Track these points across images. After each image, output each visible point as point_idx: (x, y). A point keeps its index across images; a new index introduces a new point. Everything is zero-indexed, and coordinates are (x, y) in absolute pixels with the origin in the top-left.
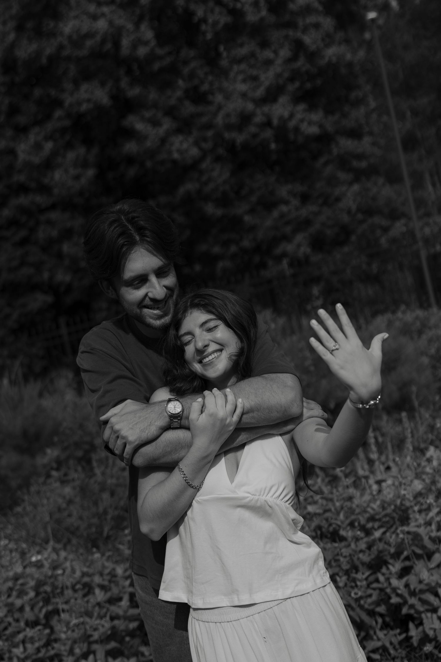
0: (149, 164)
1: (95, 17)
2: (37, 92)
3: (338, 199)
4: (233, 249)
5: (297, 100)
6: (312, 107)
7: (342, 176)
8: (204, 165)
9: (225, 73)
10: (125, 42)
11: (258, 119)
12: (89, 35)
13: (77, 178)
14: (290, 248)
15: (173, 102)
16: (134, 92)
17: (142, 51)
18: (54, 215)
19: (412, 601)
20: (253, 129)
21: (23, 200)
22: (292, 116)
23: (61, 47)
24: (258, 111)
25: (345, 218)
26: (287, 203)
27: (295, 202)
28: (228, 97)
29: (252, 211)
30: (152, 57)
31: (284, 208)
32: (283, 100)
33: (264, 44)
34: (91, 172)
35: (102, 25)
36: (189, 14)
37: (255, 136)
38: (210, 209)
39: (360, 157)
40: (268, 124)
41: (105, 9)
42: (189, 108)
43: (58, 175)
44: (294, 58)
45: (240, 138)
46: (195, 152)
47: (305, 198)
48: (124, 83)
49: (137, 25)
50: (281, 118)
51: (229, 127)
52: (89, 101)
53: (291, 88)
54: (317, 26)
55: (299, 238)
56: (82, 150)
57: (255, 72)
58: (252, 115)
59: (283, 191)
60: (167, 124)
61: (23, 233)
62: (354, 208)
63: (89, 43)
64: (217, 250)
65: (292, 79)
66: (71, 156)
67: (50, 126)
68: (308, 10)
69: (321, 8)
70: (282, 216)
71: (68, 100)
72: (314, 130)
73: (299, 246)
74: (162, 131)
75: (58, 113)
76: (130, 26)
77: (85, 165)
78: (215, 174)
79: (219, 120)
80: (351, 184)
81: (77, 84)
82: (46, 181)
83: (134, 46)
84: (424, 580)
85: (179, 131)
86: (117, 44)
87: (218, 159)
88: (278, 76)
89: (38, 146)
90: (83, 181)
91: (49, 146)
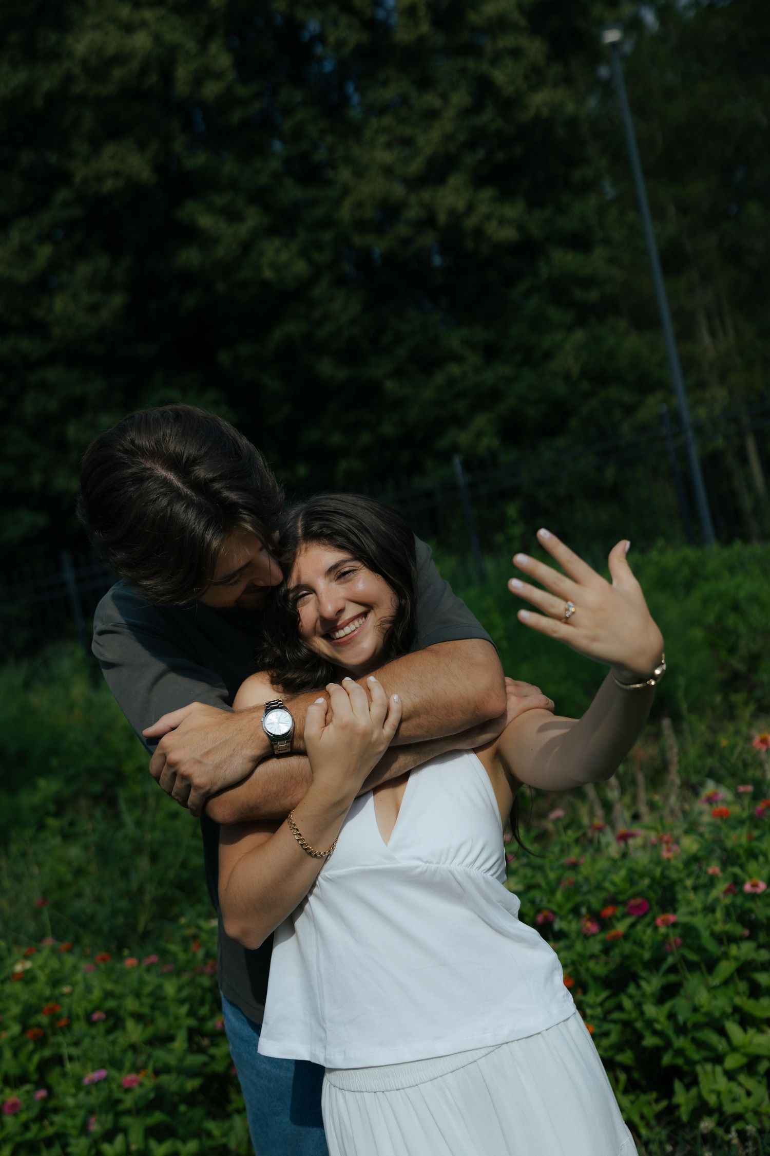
0: (220, 287)
1: (128, 28)
2: (26, 157)
3: (548, 356)
4: (365, 438)
5: (479, 180)
6: (506, 195)
7: (556, 314)
8: (317, 292)
9: (355, 131)
10: (182, 73)
11: (413, 212)
12: (119, 59)
13: (94, 309)
14: (463, 438)
15: (264, 179)
16: (197, 160)
17: (211, 90)
18: (53, 374)
19: (680, 1042)
20: (402, 230)
22: (470, 208)
23: (69, 79)
24: (413, 199)
25: (560, 388)
26: (459, 359)
27: (474, 359)
28: (360, 173)
29: (399, 373)
30: (227, 101)
31: (455, 369)
32: (455, 180)
33: (425, 83)
34: (118, 300)
35: (141, 41)
36: (294, 26)
37: (406, 242)
38: (326, 368)
39: (588, 282)
40: (429, 221)
41: (148, 14)
42: (292, 192)
43: (60, 304)
44: (476, 108)
45: (379, 247)
46: (300, 267)
47: (491, 353)
48: (179, 144)
49: (203, 43)
50: (452, 212)
51: (361, 226)
52: (116, 174)
53: (471, 159)
54: (516, 53)
55: (481, 421)
56: (103, 262)
57: (407, 131)
58: (403, 205)
59: (454, 339)
60: (253, 219)
62: (575, 369)
63: (118, 73)
64: (336, 439)
65: (471, 145)
66: (83, 270)
67: (47, 218)
68: (501, 24)
69: (523, 22)
70: (451, 382)
71: (81, 173)
72: (508, 234)
73: (479, 435)
74: (244, 229)
75: (62, 195)
76: (191, 45)
77: (107, 286)
78: (336, 307)
79: (345, 212)
80: (570, 329)
81: (96, 145)
82: (39, 313)
83: (198, 80)
84: (702, 1007)
85: (272, 231)
86: (168, 77)
87: (341, 281)
88: (448, 138)
89: (25, 253)
90: (105, 314)
91: (45, 252)
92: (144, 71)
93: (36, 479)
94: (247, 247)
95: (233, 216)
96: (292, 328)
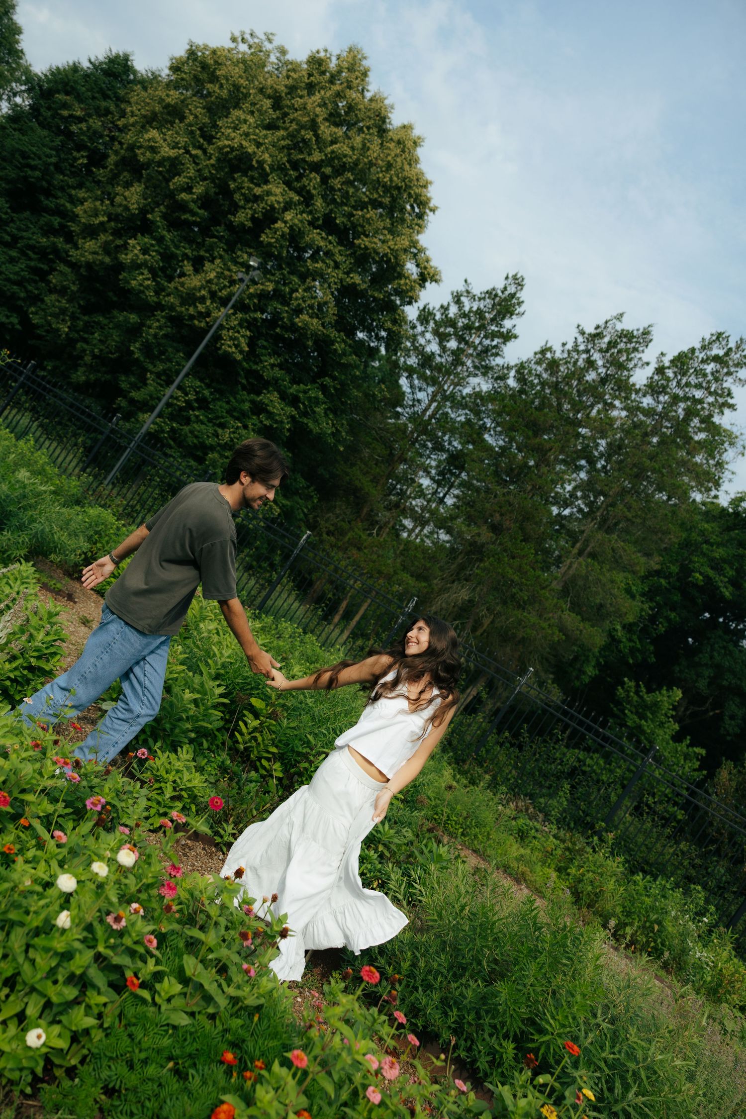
1: (175, 146)
10: (178, 181)
11: (201, 308)
17: (184, 196)
20: (192, 310)
21: (60, 241)
24: (208, 303)
37: (192, 317)
43: (90, 245)
52: (126, 198)
58: (202, 300)
60: (153, 258)
61: (45, 267)
64: (124, 385)
78: (156, 324)
82: (80, 241)
87: (170, 319)
92: (160, 163)
93: (33, 309)
94: (136, 266)
95: (145, 251)
96: (133, 318)
